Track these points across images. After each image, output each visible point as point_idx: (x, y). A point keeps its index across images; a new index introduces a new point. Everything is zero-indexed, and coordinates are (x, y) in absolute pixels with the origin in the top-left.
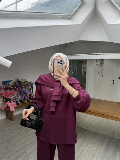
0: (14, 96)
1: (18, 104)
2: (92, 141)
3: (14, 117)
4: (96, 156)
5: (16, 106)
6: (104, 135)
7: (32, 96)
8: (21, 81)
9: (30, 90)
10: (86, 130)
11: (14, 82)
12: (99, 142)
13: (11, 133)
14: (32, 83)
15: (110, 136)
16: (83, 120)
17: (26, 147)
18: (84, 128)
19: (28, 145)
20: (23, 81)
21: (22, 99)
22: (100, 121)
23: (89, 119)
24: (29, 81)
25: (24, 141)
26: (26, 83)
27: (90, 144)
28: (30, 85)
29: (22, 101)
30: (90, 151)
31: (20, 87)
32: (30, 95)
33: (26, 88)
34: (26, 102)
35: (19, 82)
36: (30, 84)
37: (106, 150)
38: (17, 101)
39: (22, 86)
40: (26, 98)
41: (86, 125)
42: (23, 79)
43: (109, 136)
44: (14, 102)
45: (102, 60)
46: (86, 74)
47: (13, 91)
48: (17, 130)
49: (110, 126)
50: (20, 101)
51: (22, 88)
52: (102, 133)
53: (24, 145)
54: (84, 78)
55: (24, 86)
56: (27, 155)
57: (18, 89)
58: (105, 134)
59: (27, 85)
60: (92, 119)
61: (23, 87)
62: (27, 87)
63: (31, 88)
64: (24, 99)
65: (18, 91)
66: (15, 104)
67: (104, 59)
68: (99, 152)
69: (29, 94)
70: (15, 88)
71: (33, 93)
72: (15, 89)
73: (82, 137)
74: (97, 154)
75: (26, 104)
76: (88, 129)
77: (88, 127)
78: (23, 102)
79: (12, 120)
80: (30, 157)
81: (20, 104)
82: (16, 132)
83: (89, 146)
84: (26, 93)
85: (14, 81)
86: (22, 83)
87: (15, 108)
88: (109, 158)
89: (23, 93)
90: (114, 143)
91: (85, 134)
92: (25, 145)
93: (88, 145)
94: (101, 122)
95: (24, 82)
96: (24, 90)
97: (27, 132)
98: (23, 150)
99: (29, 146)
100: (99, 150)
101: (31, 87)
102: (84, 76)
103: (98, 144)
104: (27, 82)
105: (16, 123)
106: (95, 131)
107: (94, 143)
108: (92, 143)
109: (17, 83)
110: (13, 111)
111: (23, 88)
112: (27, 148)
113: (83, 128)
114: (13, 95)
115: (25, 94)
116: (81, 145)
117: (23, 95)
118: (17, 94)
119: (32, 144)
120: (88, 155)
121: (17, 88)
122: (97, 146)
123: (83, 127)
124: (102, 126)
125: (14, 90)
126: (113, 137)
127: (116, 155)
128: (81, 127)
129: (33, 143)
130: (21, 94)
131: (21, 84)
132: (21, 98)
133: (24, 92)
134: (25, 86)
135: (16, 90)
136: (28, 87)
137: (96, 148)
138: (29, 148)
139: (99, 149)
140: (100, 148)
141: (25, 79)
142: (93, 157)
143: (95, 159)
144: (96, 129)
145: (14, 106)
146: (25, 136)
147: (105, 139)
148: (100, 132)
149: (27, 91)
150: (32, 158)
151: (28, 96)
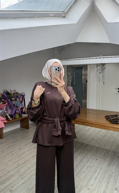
0: (2, 111)
1: (7, 119)
2: (94, 157)
3: (4, 135)
4: (98, 171)
5: (6, 121)
6: (107, 150)
7: (24, 109)
8: (10, 92)
9: (21, 102)
10: (87, 145)
11: (1, 94)
12: (102, 157)
14: (24, 94)
15: (114, 150)
16: (84, 134)
17: (20, 166)
18: (86, 143)
19: (22, 164)
20: (13, 93)
21: (13, 114)
22: (104, 135)
23: (91, 133)
24: (19, 93)
25: (17, 159)
26: (16, 95)
27: (91, 160)
28: (21, 97)
31: (9, 100)
32: (22, 108)
33: (16, 100)
34: (17, 116)
35: (7, 93)
36: (21, 95)
37: (110, 164)
38: (6, 116)
39: (12, 98)
40: (17, 111)
41: (87, 140)
42: (12, 89)
43: (113, 150)
44: (3, 116)
45: (103, 65)
46: (87, 82)
48: (8, 149)
49: (115, 140)
50: (10, 115)
51: (11, 100)
52: (105, 148)
53: (16, 164)
54: (85, 87)
55: (14, 98)
56: (21, 174)
57: (7, 102)
58: (109, 149)
59: (17, 97)
60: (95, 134)
61: (13, 99)
62: (18, 100)
63: (22, 101)
64: (15, 113)
65: (7, 104)
66: (5, 119)
67: (105, 64)
68: (101, 168)
69: (20, 107)
70: (4, 100)
71: (25, 106)
73: (83, 153)
74: (99, 170)
75: (17, 119)
76: (90, 144)
77: (90, 142)
78: (14, 117)
79: (1, 138)
80: (24, 176)
81: (11, 119)
82: (7, 151)
84: (17, 106)
85: (2, 92)
86: (11, 95)
87: (5, 124)
88: (111, 173)
89: (14, 107)
91: (87, 150)
92: (18, 164)
93: (89, 161)
95: (14, 94)
96: (14, 103)
97: (20, 150)
98: (16, 169)
99: (24, 165)
101: (23, 99)
102: (85, 85)
103: (101, 160)
104: (17, 93)
105: (6, 141)
106: (97, 145)
107: (96, 158)
108: (94, 158)
109: (6, 95)
110: (3, 128)
111: (13, 100)
113: (84, 144)
114: (1, 109)
115: (15, 107)
116: (81, 161)
117: (14, 108)
118: (6, 108)
120: (89, 171)
121: (6, 101)
122: (99, 161)
123: (83, 142)
124: (106, 140)
125: (2, 103)
128: (81, 143)
129: (28, 162)
130: (11, 108)
131: (10, 96)
132: (12, 112)
133: (14, 105)
134: (15, 98)
135: (5, 103)
136: (19, 99)
137: (98, 163)
138: (23, 167)
140: (102, 164)
141: (15, 90)
142: (95, 173)
143: (96, 174)
144: (98, 144)
145: (3, 121)
146: (17, 154)
147: (109, 154)
148: (103, 147)
149: (18, 104)
150: (27, 177)
151: (19, 109)
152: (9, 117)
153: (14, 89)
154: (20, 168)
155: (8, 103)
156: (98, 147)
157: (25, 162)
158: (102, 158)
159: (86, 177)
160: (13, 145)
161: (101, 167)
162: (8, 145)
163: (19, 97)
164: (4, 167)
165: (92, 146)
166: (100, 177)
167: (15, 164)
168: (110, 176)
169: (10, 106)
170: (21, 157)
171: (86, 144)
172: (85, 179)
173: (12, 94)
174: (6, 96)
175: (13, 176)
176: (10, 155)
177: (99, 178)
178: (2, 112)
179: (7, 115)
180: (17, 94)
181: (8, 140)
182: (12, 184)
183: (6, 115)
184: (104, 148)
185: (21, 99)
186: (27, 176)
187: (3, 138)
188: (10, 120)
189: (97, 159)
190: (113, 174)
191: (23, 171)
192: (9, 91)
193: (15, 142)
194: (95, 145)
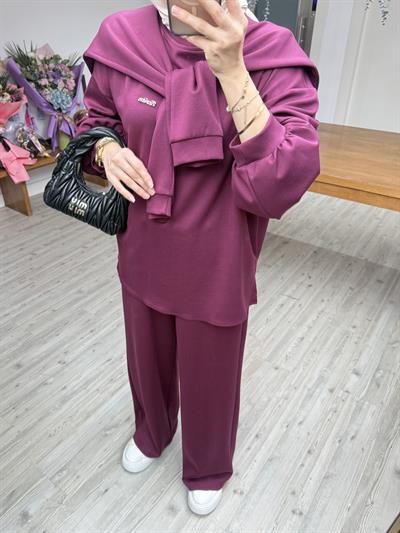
0: (16, 125)
1: (35, 153)
2: (303, 278)
3: (32, 202)
4: (309, 321)
5: (30, 162)
6: (348, 258)
8: (31, 55)
9: (74, 93)
10: (286, 242)
11: (2, 62)
12: (328, 277)
13: (28, 257)
14: (79, 63)
15: (370, 260)
17: (85, 297)
18: (282, 234)
19: (90, 292)
20: (41, 57)
21: (51, 135)
24: (64, 57)
25: (76, 279)
26: (52, 65)
27: (294, 287)
28: (71, 73)
29: (49, 141)
30: (293, 306)
31: (32, 85)
32: (78, 117)
33: (54, 86)
35: (24, 60)
36: (70, 68)
37: (348, 303)
38: (31, 144)
39: (40, 78)
40: (64, 128)
42: (39, 44)
43: (366, 260)
44: (21, 145)
46: (314, 8)
47: (5, 100)
48: (48, 247)
49: (378, 226)
50: (41, 141)
51: (39, 87)
52: (342, 252)
53: (75, 290)
54: (304, 31)
55: (48, 78)
56: (89, 320)
57: (25, 93)
58: (354, 255)
59: (57, 73)
60: (315, 204)
61: (44, 82)
62: (60, 84)
63: (76, 88)
64: (58, 132)
65: (25, 98)
66: (25, 153)
68: (322, 311)
69: (72, 115)
70: (15, 87)
72: (11, 93)
73: (269, 266)
74: (313, 317)
76: (297, 238)
77: (295, 232)
78: (55, 145)
79: (26, 213)
80: (97, 324)
81: (47, 155)
82: (45, 253)
83: (289, 292)
84: (60, 110)
85: (4, 56)
86: (37, 67)
87: (29, 168)
88: (350, 329)
89: (50, 111)
90: (380, 281)
91: (282, 256)
92: (80, 292)
93: (286, 289)
94: (346, 214)
95: (45, 61)
96: (48, 98)
97: (83, 252)
98: (76, 306)
99: (95, 294)
100: (323, 305)
101: (76, 81)
102: (305, 22)
103: (324, 287)
104: (56, 58)
105: (41, 223)
106: (319, 243)
107: (308, 282)
108: (301, 283)
109: (17, 67)
110: (24, 183)
111: (45, 86)
112: (88, 298)
113: (276, 236)
114: (11, 119)
115: (55, 114)
117: (51, 116)
118: (27, 116)
119: (104, 288)
121: (22, 89)
122: (316, 292)
123: (275, 233)
124: (350, 225)
125: (8, 97)
126: (379, 263)
127: (377, 320)
129: (108, 286)
130: (41, 113)
131: (32, 72)
132: (47, 130)
133: (50, 105)
134: (51, 80)
135: (19, 99)
136: (65, 82)
137: (310, 300)
138: (92, 300)
139: (323, 301)
140: (326, 299)
141: (46, 47)
142: (300, 325)
143: (304, 329)
144: (323, 238)
145: (23, 161)
146: (76, 263)
147: (351, 271)
148: (335, 249)
149: (63, 101)
150: (105, 329)
151: (69, 120)
152: (40, 148)
153: (44, 43)
154: (87, 304)
155: (28, 98)
156: (320, 249)
157: (99, 287)
158: (327, 283)
159: (272, 336)
160: (64, 237)
161: (320, 309)
162: (47, 233)
163: (63, 73)
164: (41, 299)
165: (303, 245)
166: (313, 336)
167: (71, 292)
168: (346, 335)
169: (38, 109)
170: (87, 272)
171: (282, 237)
172: (267, 342)
173: (39, 63)
174: (20, 72)
175: (65, 323)
176: (56, 266)
177: (311, 340)
178: (17, 129)
179: (33, 139)
180: (56, 64)
181: (46, 218)
182: (66, 346)
183: (31, 141)
184: (337, 253)
185: (71, 83)
186: (105, 326)
187: (31, 211)
188: (45, 157)
189: (310, 286)
190: (353, 330)
191: (94, 311)
192: (29, 50)
193: (67, 226)
194: (312, 242)
